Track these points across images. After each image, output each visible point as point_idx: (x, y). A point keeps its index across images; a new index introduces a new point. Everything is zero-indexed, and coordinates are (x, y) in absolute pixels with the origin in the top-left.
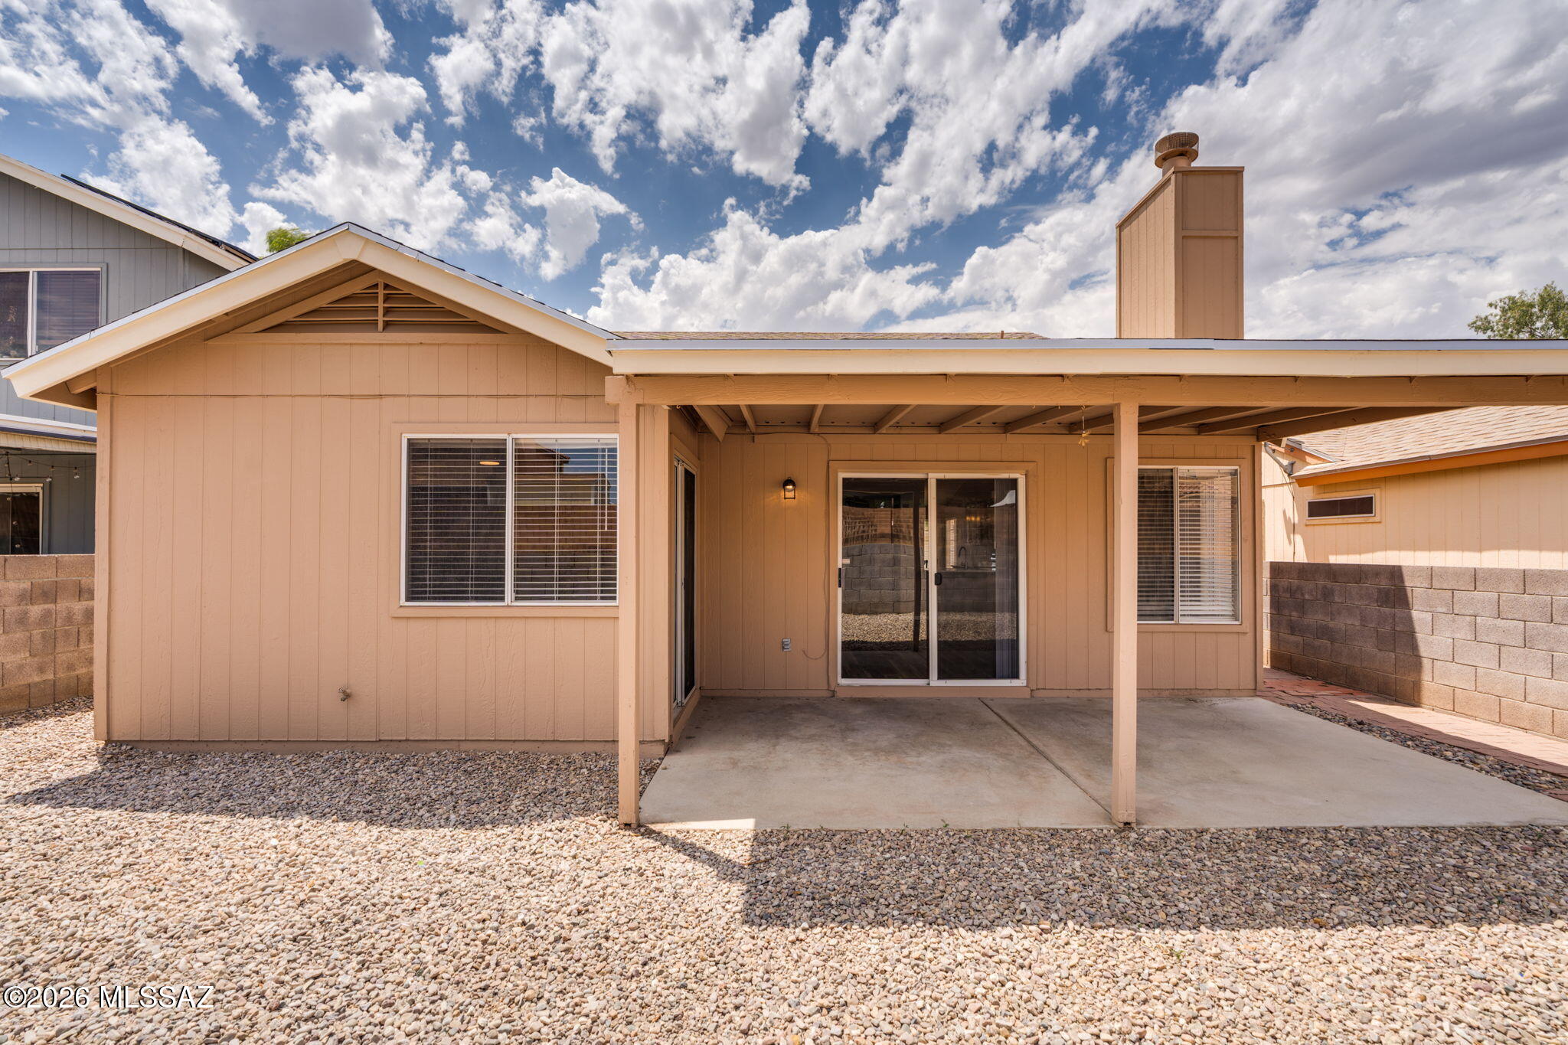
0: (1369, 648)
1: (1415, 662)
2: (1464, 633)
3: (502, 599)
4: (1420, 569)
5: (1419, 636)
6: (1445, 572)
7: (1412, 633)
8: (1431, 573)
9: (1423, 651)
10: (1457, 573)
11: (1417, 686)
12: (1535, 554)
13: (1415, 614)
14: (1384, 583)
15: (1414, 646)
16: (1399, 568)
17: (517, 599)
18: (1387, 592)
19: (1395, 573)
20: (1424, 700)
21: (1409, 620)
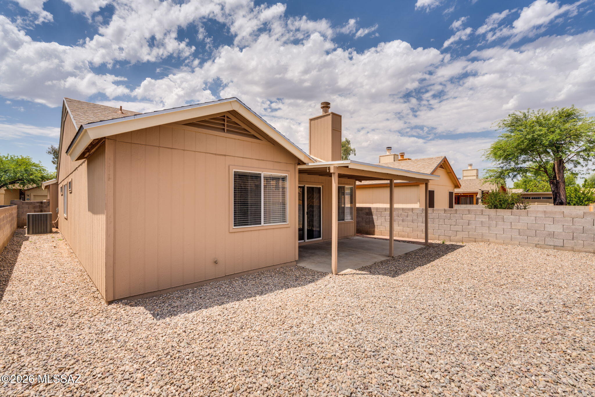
0: (364, 224)
1: (374, 226)
2: (383, 220)
3: (260, 224)
4: (375, 208)
5: (375, 221)
6: (380, 208)
7: (373, 221)
8: (377, 209)
9: (375, 224)
10: (382, 208)
11: (374, 231)
12: (405, 205)
13: (374, 217)
14: (367, 211)
15: (373, 223)
16: (371, 208)
17: (264, 223)
18: (368, 213)
19: (370, 209)
20: (375, 234)
21: (373, 218)
